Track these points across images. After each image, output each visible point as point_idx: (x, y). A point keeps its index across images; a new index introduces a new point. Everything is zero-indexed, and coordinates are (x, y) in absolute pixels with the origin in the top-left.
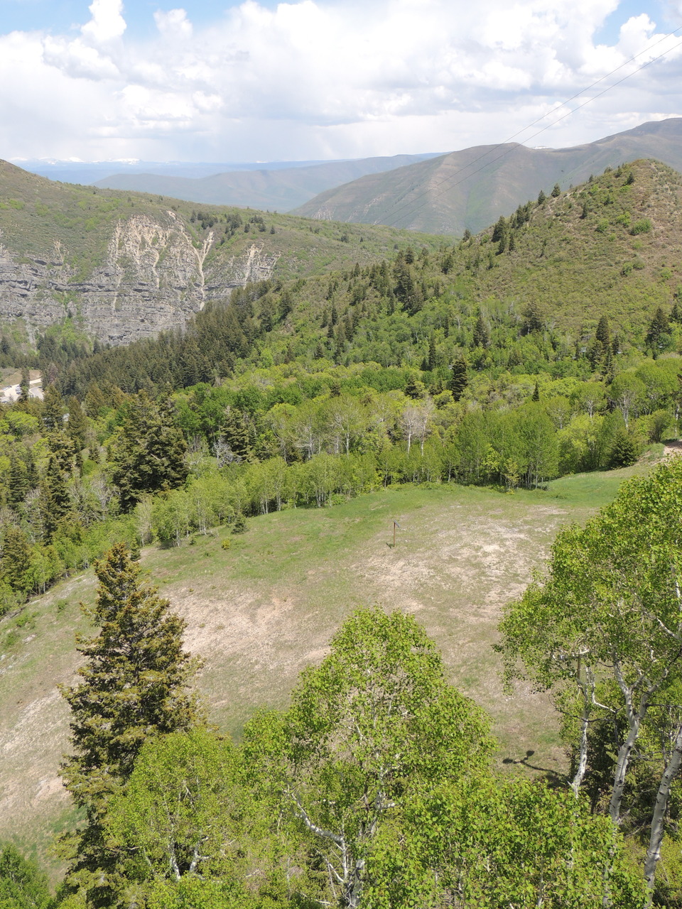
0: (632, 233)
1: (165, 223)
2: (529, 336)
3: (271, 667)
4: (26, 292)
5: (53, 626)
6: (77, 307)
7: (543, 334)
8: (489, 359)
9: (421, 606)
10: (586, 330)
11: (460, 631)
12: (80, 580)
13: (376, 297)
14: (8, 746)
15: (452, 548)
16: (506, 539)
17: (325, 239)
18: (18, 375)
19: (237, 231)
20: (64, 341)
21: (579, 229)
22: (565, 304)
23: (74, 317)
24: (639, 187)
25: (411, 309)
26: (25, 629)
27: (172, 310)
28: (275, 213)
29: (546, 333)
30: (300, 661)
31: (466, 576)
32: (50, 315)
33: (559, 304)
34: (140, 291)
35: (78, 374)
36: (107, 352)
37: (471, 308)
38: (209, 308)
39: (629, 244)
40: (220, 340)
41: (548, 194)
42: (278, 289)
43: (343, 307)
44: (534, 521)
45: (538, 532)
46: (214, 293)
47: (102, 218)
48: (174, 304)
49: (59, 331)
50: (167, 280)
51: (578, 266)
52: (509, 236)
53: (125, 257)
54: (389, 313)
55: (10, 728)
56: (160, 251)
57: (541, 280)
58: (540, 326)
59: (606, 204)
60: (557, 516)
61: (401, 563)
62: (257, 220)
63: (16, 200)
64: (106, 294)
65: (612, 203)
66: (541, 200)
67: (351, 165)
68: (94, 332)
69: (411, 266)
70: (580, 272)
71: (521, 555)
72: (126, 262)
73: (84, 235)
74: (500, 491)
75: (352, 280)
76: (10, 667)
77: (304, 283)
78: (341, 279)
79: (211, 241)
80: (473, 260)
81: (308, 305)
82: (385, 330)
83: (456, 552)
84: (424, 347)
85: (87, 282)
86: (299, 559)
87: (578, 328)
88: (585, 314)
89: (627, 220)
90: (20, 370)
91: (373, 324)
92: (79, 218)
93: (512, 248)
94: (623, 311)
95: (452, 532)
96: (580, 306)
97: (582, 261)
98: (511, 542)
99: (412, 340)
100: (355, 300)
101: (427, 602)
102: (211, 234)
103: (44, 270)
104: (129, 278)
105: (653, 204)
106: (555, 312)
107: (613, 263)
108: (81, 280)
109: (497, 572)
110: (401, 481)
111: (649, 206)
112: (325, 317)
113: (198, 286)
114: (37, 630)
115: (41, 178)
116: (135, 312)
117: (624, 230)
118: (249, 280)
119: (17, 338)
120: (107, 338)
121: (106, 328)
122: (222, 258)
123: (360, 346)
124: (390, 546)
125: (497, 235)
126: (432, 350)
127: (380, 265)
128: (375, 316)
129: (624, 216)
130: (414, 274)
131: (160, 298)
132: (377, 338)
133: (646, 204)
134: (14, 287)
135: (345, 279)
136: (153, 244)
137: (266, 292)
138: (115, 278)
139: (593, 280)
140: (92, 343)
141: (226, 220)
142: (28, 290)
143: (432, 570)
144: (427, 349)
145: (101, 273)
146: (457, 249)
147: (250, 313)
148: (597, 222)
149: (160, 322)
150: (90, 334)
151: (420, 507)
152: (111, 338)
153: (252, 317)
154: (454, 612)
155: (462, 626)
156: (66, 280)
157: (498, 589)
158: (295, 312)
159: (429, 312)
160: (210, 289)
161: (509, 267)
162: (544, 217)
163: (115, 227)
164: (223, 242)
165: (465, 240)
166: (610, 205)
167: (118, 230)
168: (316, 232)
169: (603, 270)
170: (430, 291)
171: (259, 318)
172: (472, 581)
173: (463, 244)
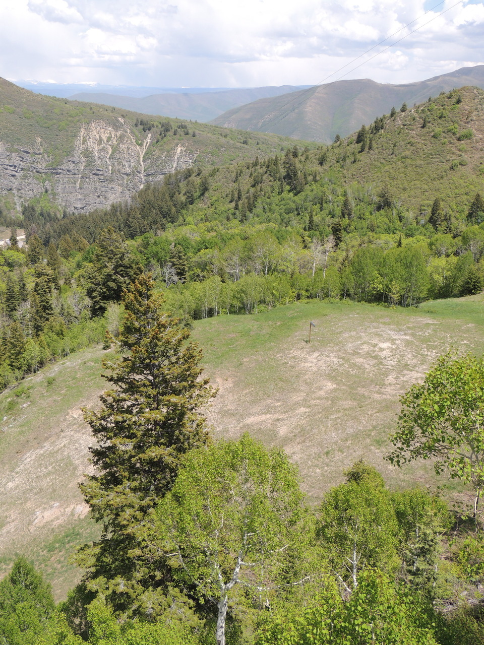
0: (459, 139)
1: (116, 126)
2: (382, 211)
3: (218, 429)
4: (15, 173)
5: (43, 396)
6: (52, 185)
7: (392, 210)
8: (352, 227)
9: (335, 386)
10: (424, 208)
11: (368, 405)
12: (64, 363)
13: (270, 181)
14: (10, 485)
15: (355, 344)
16: (396, 339)
17: (231, 142)
18: (8, 232)
19: (168, 134)
20: (42, 209)
21: (420, 136)
22: (409, 189)
23: (49, 192)
24: (465, 106)
25: (296, 191)
26: (21, 398)
27: (120, 189)
28: (196, 122)
29: (395, 210)
30: (241, 425)
31: (368, 365)
32: (32, 190)
33: (405, 189)
34: (97, 175)
35: (52, 232)
36: (74, 218)
37: (340, 191)
38: (148, 188)
39: (456, 147)
40: (156, 209)
41: (398, 110)
42: (199, 174)
43: (246, 188)
44: (415, 327)
45: (419, 335)
46: (151, 178)
47: (70, 122)
48: (121, 185)
49: (39, 202)
50: (117, 168)
51: (419, 162)
52: (369, 139)
53: (87, 151)
54: (279, 193)
55: (12, 471)
56: (112, 147)
57: (391, 171)
58: (390, 205)
59: (440, 118)
60: (432, 324)
61: (316, 354)
62: (182, 127)
63: (9, 106)
64: (72, 176)
65: (445, 117)
66: (393, 114)
67: (249, 91)
68: (64, 204)
69: (296, 160)
70: (420, 167)
71: (409, 351)
72: (87, 154)
73: (57, 133)
74: (385, 307)
75: (253, 169)
76: (11, 426)
77: (218, 170)
78: (245, 168)
79: (149, 140)
80: (342, 156)
81: (221, 186)
82: (277, 205)
83: (358, 347)
84: (304, 218)
85: (59, 167)
86: (236, 350)
87: (418, 206)
88: (424, 197)
89: (456, 130)
90: (10, 229)
91: (268, 200)
92: (55, 121)
93: (370, 148)
94: (451, 195)
95: (354, 333)
96: (420, 191)
97: (422, 158)
98: (400, 341)
99: (296, 213)
100: (255, 183)
101: (339, 383)
102: (150, 135)
103: (28, 158)
104: (90, 165)
105: (474, 118)
106: (402, 194)
107: (444, 161)
108: (54, 166)
109: (391, 363)
110: (308, 297)
111: (472, 120)
112: (233, 195)
113: (139, 173)
114: (31, 399)
115: (27, 91)
116: (93, 190)
117: (453, 137)
118: (176, 169)
119: (8, 206)
120: (73, 208)
121: (72, 201)
122: (157, 153)
123: (258, 216)
124: (306, 342)
125: (360, 138)
126: (311, 220)
127: (274, 158)
128: (269, 195)
129: (453, 127)
130: (298, 166)
131: (111, 180)
132: (270, 210)
133: (470, 118)
134: (6, 169)
135: (248, 168)
136: (107, 141)
137: (190, 176)
138: (80, 165)
139: (430, 173)
140: (62, 212)
141: (160, 126)
142: (17, 172)
143: (341, 360)
144: (307, 219)
145: (70, 161)
146: (330, 148)
147: (178, 191)
148: (433, 131)
149: (111, 198)
150: (61, 205)
151: (326, 315)
152: (76, 208)
153: (179, 194)
154: (361, 390)
155: (369, 401)
156: (44, 165)
157: (394, 374)
158: (211, 191)
159: (309, 193)
160: (148, 175)
161: (368, 161)
162: (395, 126)
163: (80, 128)
164: (158, 142)
165: (336, 142)
166: (443, 119)
167: (83, 130)
168: (225, 137)
169: (437, 165)
170: (310, 178)
171: (185, 194)
172: (373, 369)
173: (335, 145)
